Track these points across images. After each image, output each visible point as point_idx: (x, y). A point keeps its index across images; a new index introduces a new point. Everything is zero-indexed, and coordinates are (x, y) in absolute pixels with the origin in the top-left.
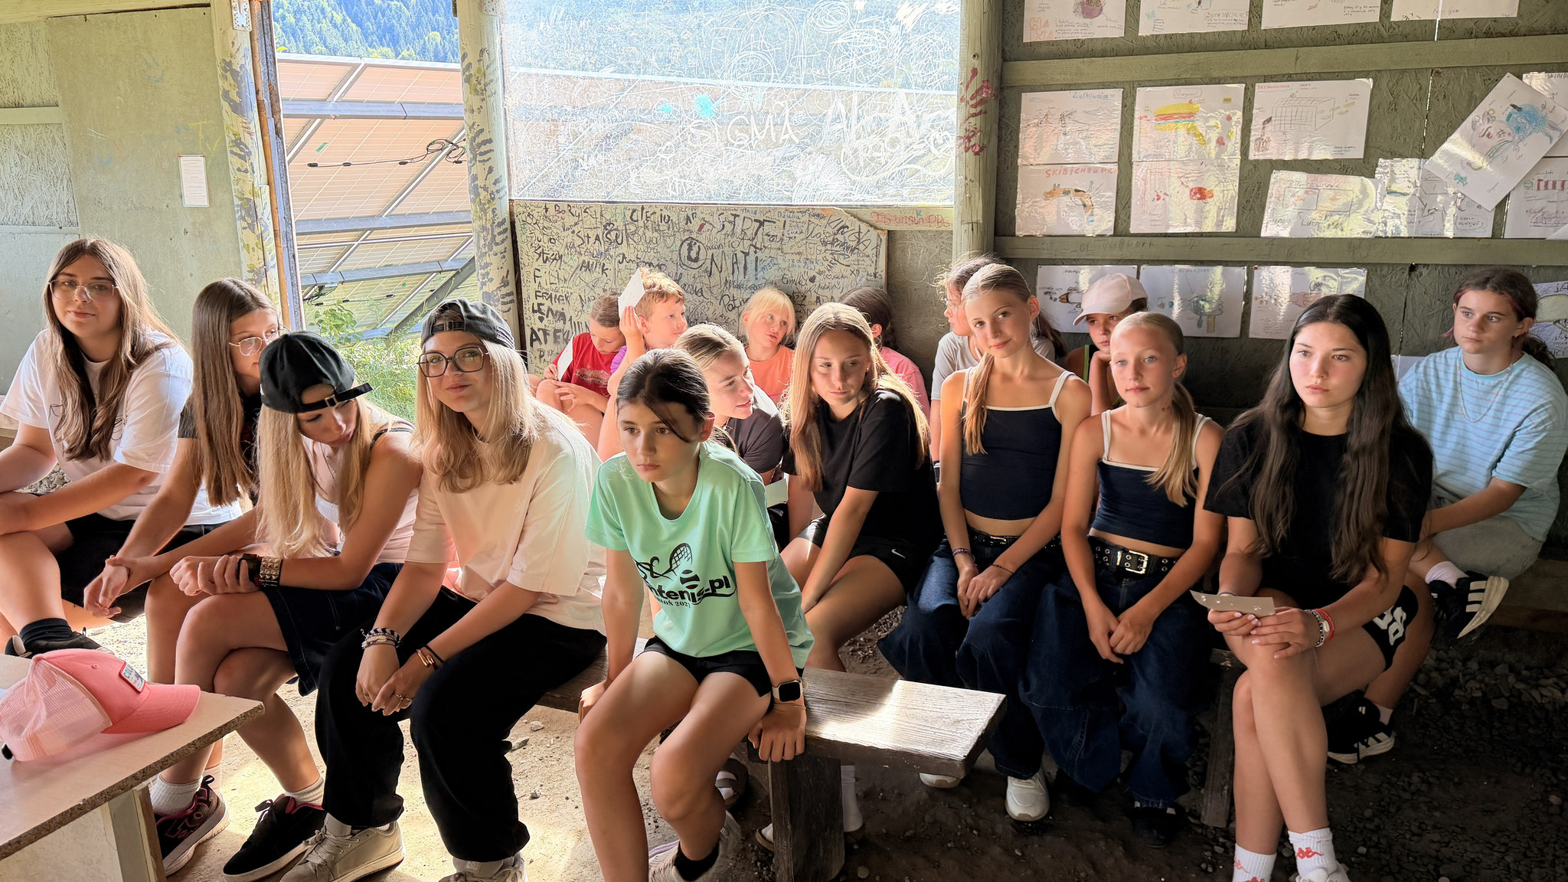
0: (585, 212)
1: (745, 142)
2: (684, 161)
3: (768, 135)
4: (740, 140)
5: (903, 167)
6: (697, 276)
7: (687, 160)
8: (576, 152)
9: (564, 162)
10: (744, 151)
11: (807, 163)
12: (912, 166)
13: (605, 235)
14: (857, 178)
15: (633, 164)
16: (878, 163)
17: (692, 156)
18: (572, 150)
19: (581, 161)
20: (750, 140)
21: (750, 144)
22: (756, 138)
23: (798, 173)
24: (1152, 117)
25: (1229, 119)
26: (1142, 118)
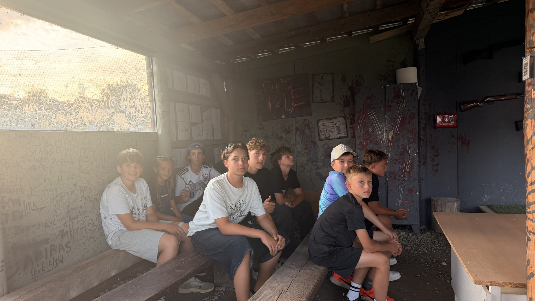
0: (34, 136)
2: (76, 112)
3: (105, 104)
4: (96, 104)
5: (142, 119)
6: (87, 165)
7: (77, 111)
8: (21, 102)
9: (14, 107)
10: (98, 109)
11: (118, 116)
12: (143, 119)
13: (45, 149)
14: (131, 122)
15: (53, 111)
16: (136, 117)
17: (79, 109)
18: (19, 101)
19: (24, 107)
20: (99, 105)
21: (99, 106)
22: (101, 104)
23: (115, 120)
24: (179, 110)
25: (187, 112)
26: (177, 110)
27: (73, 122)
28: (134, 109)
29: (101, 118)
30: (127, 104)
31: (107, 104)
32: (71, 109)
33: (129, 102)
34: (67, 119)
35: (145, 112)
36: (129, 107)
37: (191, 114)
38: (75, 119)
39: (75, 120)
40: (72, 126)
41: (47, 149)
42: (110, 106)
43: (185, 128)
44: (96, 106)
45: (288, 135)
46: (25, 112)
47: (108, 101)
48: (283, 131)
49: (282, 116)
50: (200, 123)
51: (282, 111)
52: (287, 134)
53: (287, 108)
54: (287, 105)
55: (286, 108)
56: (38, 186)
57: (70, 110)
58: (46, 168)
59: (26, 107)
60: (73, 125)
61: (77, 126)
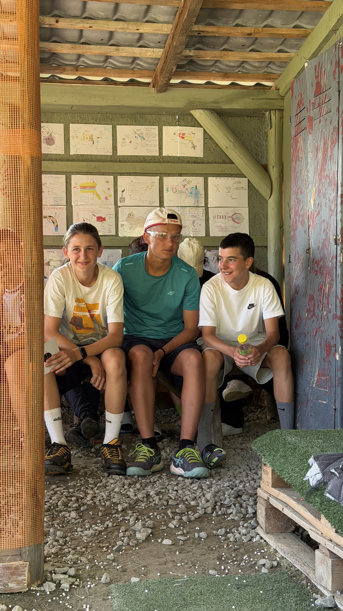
24: (79, 188)
25: (109, 189)
26: (74, 187)
37: (123, 191)
43: (98, 215)
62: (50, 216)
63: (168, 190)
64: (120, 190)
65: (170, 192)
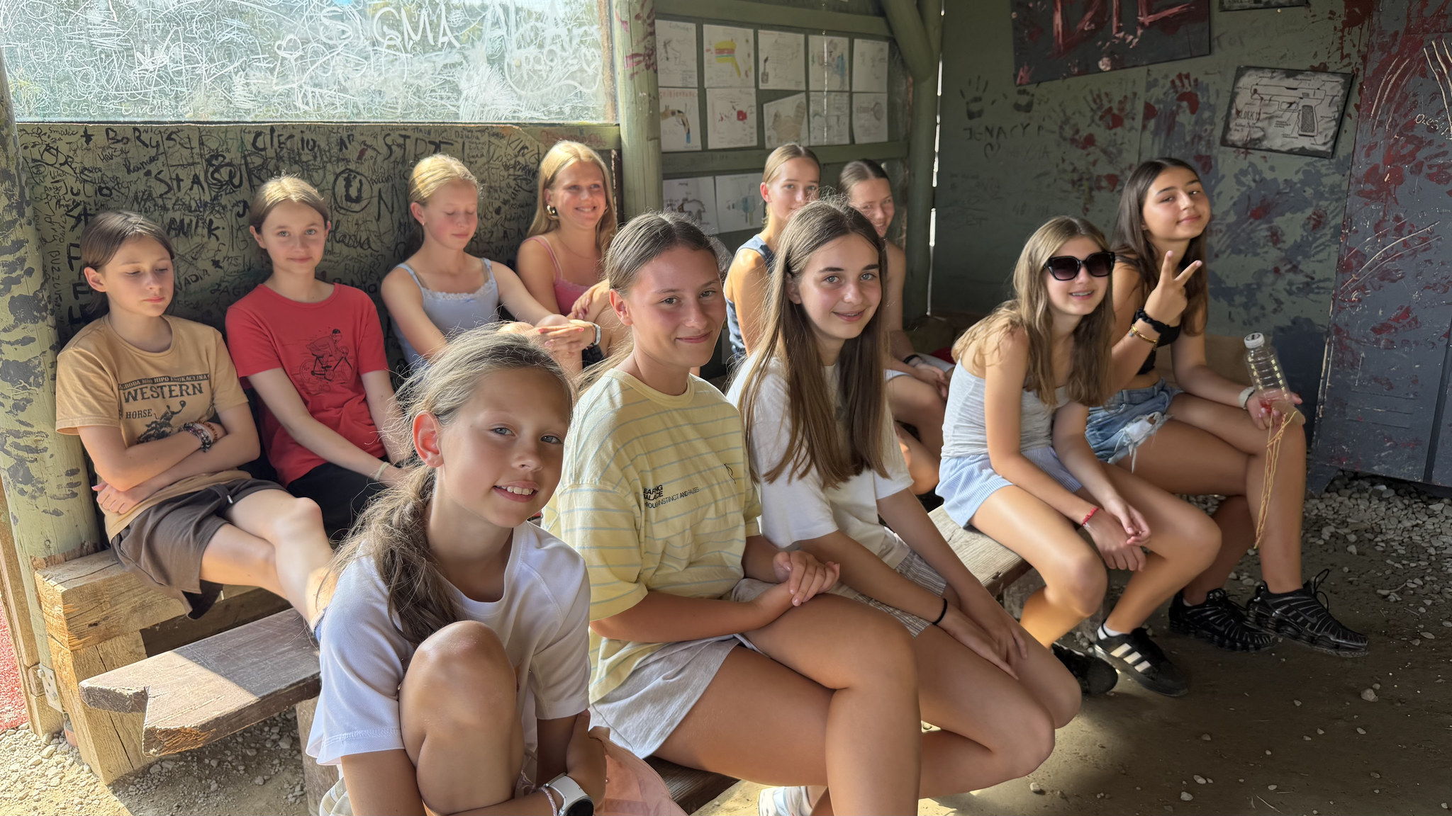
0: (169, 138)
1: (398, 42)
2: (318, 64)
3: (424, 36)
4: (391, 39)
5: (562, 82)
6: (360, 222)
7: (321, 62)
8: (127, 41)
9: (103, 56)
10: (397, 53)
11: (471, 73)
12: (570, 82)
13: (209, 175)
14: (523, 93)
15: (236, 64)
16: (540, 76)
17: (329, 57)
18: (118, 35)
19: (138, 54)
20: (403, 39)
21: (404, 47)
22: (410, 38)
23: (463, 85)
24: (713, 50)
25: (749, 55)
26: (708, 50)
27: (310, 95)
28: (533, 51)
29: (411, 81)
30: (506, 36)
31: (430, 36)
32: (302, 57)
33: (513, 29)
34: (287, 87)
35: (575, 57)
36: (515, 45)
37: (766, 60)
38: (315, 85)
39: (317, 90)
40: (307, 108)
41: (216, 175)
42: (443, 43)
43: (738, 108)
44: (392, 43)
45: (1113, 131)
46: (142, 67)
47: (435, 27)
48: (1097, 118)
49: (1100, 63)
50: (801, 91)
51: (1100, 43)
52: (1110, 128)
53: (1119, 30)
54: (1119, 20)
55: (1114, 31)
56: (194, 278)
57: (296, 60)
58: (218, 228)
59: (143, 53)
60: (311, 104)
61: (323, 106)
62: (679, 112)
63: (813, 61)
64: (762, 57)
65: (816, 64)
